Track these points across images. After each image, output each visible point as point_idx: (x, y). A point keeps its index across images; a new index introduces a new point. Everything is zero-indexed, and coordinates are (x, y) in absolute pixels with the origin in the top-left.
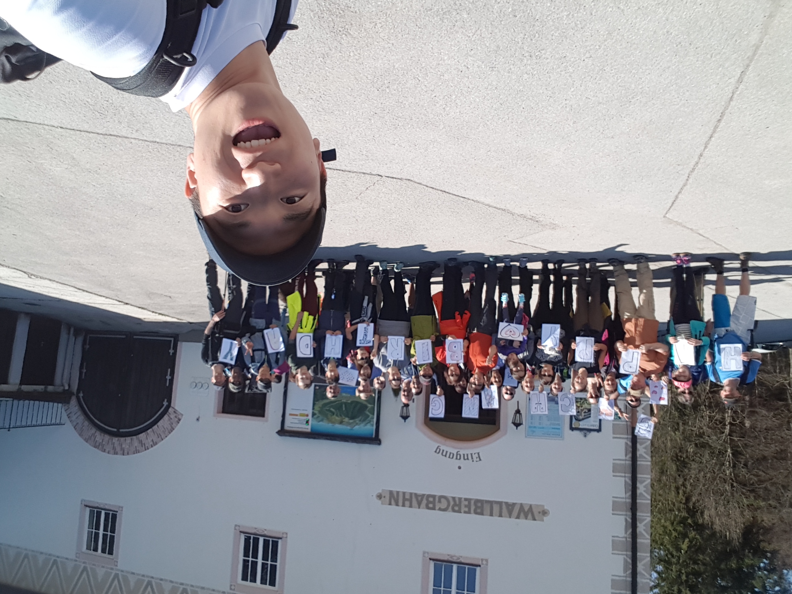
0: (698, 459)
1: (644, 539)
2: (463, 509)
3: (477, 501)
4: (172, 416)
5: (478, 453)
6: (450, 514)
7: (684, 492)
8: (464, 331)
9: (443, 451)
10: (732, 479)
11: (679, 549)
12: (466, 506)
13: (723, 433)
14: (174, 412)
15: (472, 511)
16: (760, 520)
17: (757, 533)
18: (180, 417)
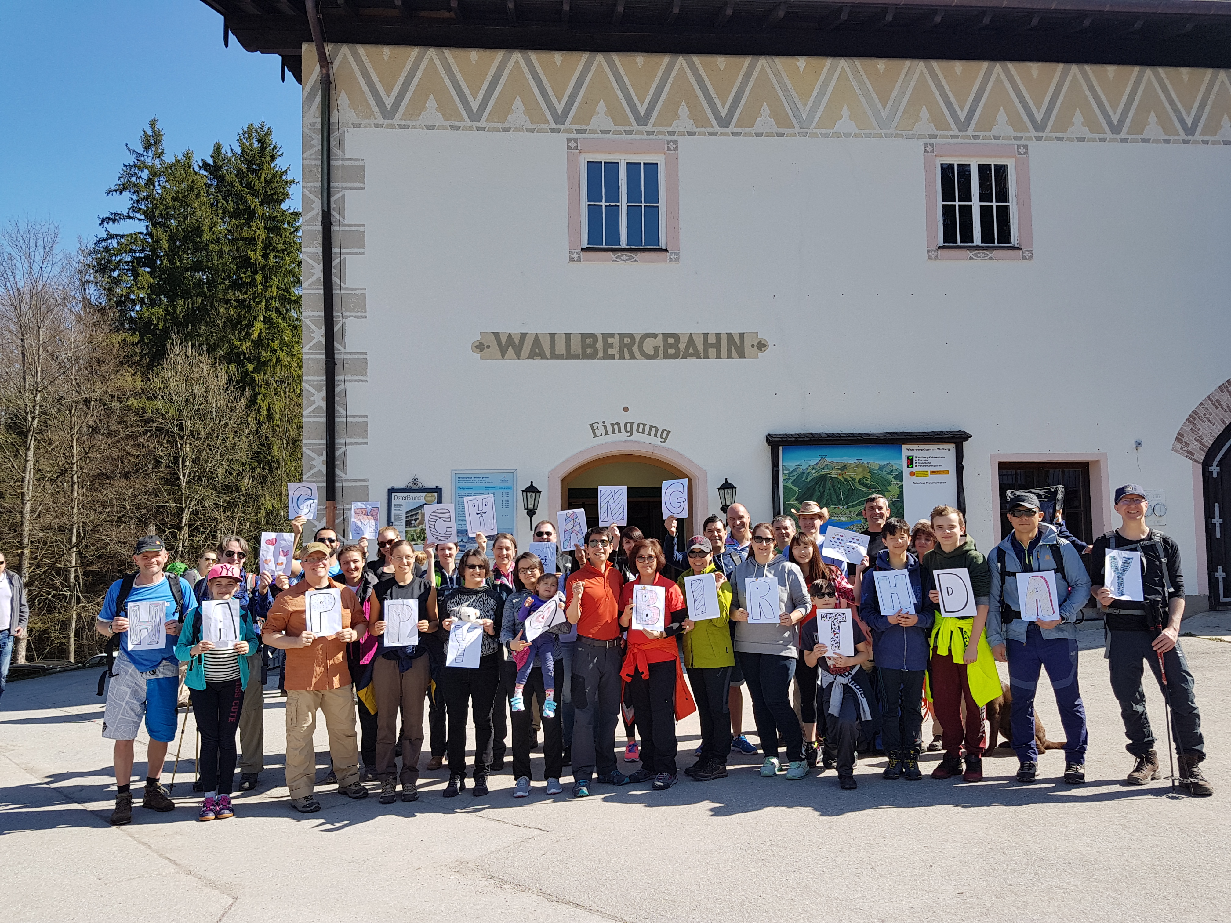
0: (236, 467)
1: (314, 316)
2: (615, 341)
3: (593, 356)
4: (1194, 446)
5: (595, 436)
6: (637, 329)
7: (259, 412)
8: (631, 641)
9: (655, 436)
10: (181, 438)
11: (267, 321)
12: (611, 346)
13: (192, 513)
14: (1193, 454)
15: (600, 338)
16: (138, 376)
17: (143, 356)
18: (1179, 446)
